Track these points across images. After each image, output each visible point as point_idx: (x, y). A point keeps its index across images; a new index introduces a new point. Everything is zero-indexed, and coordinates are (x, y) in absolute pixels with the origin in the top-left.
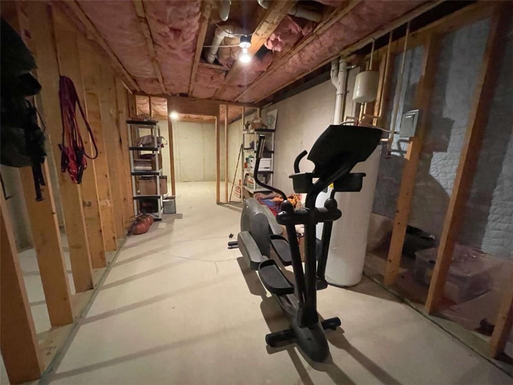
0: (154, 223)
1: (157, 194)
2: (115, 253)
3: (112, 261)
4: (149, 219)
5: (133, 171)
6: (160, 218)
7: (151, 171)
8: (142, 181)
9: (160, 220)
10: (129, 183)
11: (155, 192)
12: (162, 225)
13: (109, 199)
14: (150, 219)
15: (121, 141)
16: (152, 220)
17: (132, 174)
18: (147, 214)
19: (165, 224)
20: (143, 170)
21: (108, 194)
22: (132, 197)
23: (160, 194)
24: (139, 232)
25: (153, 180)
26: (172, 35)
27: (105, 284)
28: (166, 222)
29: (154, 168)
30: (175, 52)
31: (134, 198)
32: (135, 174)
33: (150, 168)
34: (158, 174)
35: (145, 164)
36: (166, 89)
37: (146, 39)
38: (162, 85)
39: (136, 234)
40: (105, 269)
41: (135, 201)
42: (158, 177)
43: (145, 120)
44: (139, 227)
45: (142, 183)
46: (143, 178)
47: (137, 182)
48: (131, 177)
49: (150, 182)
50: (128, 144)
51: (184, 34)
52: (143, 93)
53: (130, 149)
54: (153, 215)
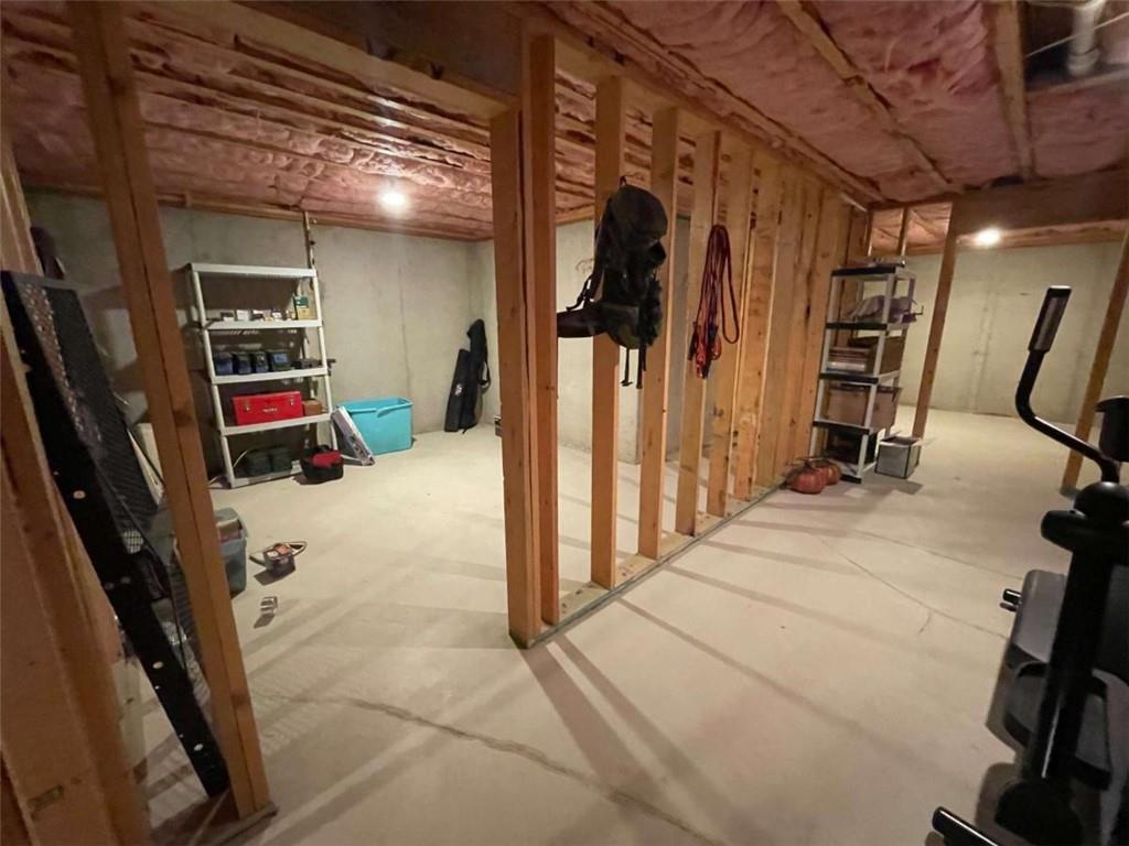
0: (842, 482)
1: (863, 424)
2: (746, 505)
3: (737, 515)
4: (830, 471)
5: (823, 371)
6: (858, 476)
7: (861, 373)
8: (838, 392)
9: (858, 481)
10: (811, 391)
11: (861, 420)
12: (855, 492)
13: (757, 413)
14: (834, 472)
15: (808, 311)
16: (838, 476)
17: (822, 376)
18: (831, 461)
19: (864, 491)
20: (846, 371)
21: (757, 405)
22: (811, 421)
23: (871, 425)
24: (800, 489)
25: (861, 394)
26: (916, 80)
27: (711, 539)
28: (869, 489)
29: (870, 369)
30: (930, 107)
31: (815, 424)
32: (828, 376)
33: (862, 367)
34: (875, 381)
35: (853, 357)
36: (949, 181)
37: (869, 107)
38: (935, 175)
39: (795, 490)
40: (720, 519)
41: (815, 430)
42: (874, 388)
43: (871, 265)
44: (802, 478)
45: (837, 397)
46: (843, 388)
47: (828, 395)
48: (818, 382)
49: (856, 396)
50: (826, 317)
51: (947, 63)
52: (892, 204)
53: (828, 326)
54: (844, 468)
